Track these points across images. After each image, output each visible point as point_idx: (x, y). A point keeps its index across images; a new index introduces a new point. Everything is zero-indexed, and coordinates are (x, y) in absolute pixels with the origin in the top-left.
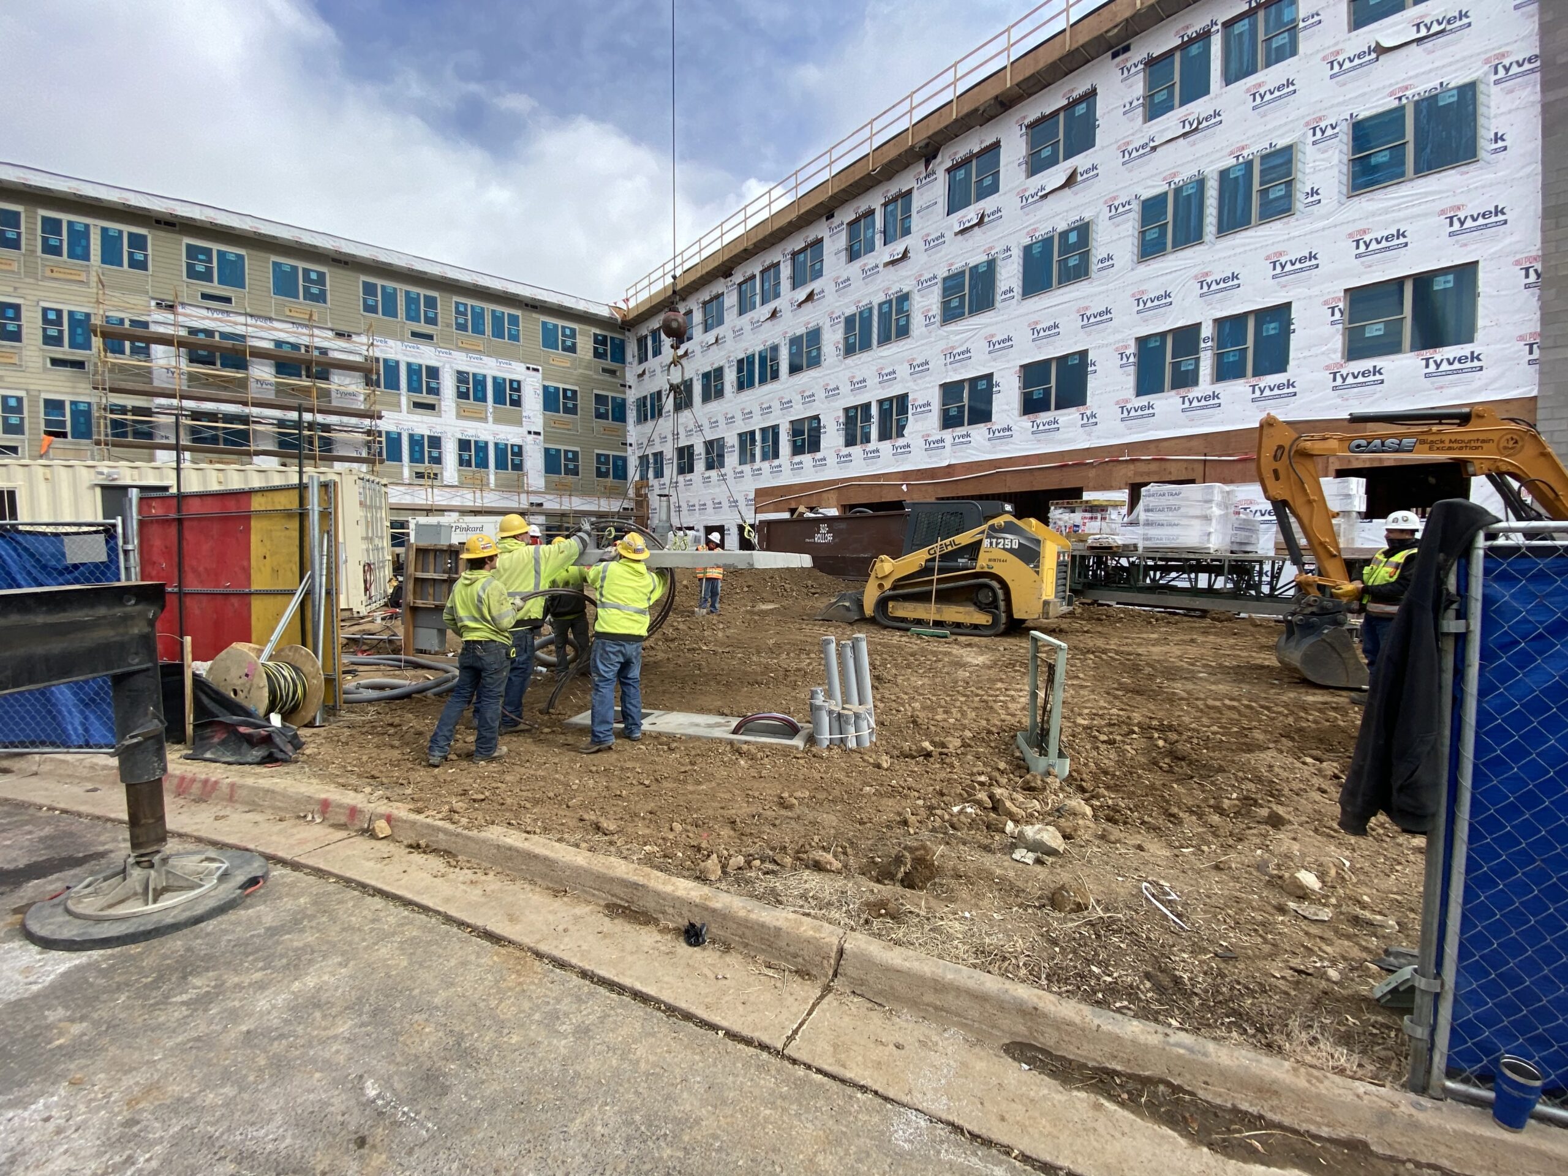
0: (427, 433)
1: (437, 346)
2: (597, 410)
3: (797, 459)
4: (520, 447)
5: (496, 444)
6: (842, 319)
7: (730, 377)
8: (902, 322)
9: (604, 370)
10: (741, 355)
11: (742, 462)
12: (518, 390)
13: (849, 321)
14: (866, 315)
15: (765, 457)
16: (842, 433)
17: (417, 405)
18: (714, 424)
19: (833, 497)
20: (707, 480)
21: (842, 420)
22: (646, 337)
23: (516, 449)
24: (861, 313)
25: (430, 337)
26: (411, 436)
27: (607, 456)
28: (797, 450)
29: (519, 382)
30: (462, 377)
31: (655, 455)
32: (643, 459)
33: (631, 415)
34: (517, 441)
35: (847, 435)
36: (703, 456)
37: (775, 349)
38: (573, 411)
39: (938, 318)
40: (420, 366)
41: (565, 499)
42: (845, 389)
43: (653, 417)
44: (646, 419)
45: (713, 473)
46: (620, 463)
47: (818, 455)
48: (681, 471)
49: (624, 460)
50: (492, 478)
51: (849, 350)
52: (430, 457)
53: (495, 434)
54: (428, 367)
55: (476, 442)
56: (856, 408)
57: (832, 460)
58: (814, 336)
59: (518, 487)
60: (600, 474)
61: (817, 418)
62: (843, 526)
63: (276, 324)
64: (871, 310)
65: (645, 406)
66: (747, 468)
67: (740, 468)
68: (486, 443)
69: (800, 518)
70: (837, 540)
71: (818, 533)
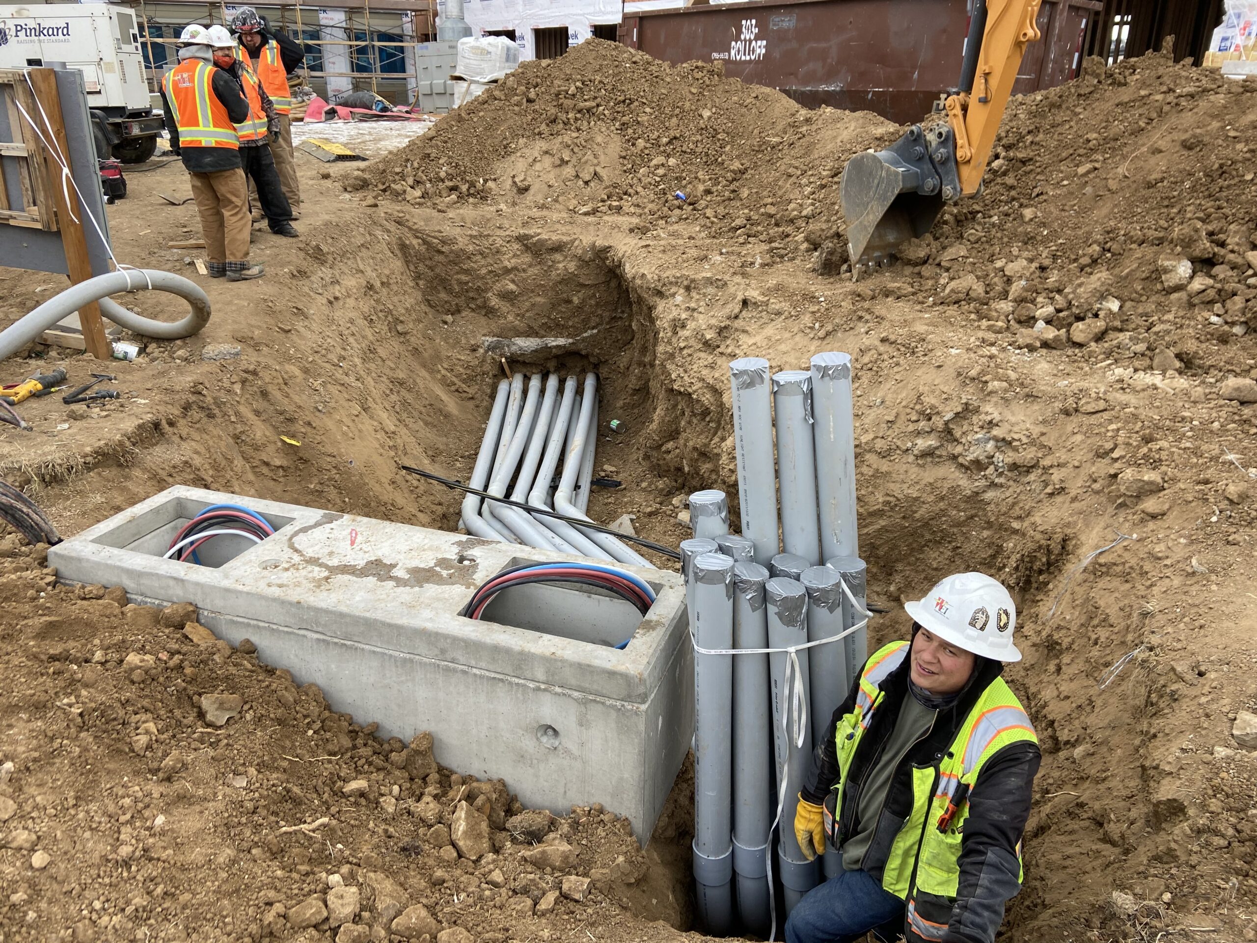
62: (786, 22)
69: (701, 7)
70: (777, 55)
71: (737, 38)
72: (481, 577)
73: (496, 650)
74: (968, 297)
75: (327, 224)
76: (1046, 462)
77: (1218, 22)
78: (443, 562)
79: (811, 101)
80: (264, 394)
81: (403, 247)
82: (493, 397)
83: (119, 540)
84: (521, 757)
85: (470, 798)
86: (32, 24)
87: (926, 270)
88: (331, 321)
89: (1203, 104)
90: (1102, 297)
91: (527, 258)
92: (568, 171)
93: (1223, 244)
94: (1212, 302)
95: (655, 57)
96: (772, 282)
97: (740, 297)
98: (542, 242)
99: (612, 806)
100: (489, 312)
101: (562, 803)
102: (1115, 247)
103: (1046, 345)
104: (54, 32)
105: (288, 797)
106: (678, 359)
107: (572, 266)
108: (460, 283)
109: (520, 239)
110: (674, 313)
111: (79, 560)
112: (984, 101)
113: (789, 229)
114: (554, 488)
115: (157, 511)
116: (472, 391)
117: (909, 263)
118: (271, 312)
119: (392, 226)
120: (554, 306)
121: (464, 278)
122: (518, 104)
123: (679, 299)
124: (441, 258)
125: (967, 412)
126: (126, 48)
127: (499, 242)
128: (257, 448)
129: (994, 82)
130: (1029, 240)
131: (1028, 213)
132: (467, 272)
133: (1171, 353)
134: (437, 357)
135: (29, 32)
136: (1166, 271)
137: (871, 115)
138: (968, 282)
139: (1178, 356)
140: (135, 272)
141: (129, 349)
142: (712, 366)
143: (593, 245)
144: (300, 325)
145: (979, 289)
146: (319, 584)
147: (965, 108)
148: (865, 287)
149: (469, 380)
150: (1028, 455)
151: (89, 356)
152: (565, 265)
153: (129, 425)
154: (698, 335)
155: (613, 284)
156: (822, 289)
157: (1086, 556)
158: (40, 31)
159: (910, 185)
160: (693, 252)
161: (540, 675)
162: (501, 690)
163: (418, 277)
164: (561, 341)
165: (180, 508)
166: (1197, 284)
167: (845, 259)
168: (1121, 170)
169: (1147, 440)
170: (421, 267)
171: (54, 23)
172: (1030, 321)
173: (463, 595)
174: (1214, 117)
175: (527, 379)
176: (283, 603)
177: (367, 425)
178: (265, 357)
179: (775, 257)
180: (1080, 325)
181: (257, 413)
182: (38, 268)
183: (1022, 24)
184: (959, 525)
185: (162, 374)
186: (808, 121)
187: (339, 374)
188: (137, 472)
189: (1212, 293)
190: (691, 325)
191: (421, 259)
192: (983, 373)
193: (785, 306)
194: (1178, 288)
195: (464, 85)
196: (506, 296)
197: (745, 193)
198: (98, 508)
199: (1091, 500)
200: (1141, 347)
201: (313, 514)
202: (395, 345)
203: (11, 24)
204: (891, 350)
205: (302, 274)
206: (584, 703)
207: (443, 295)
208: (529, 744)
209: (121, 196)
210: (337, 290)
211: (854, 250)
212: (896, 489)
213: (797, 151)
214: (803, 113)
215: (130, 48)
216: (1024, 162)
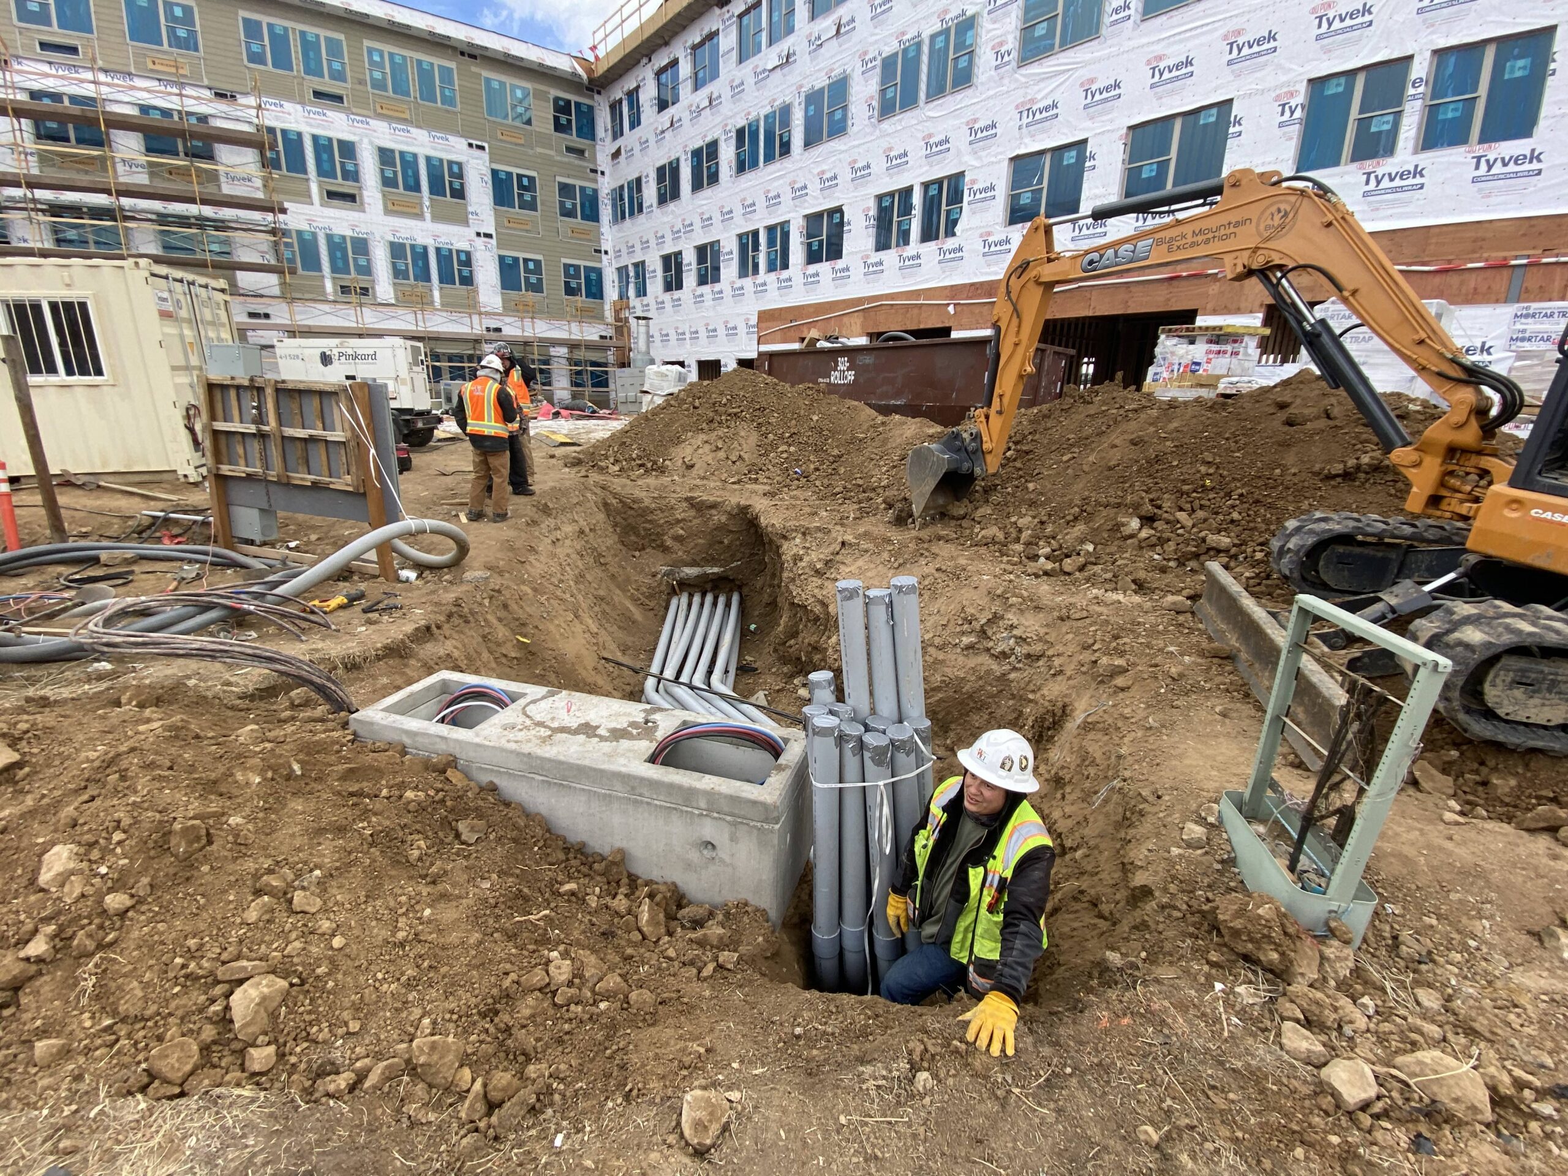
0: (348, 233)
1: (348, 111)
2: (562, 204)
3: (813, 268)
4: (468, 254)
5: (438, 250)
6: (878, 62)
7: (727, 154)
8: (963, 63)
9: (569, 149)
10: (741, 122)
11: (743, 273)
12: (460, 176)
13: (888, 64)
14: (911, 54)
15: (771, 268)
16: (872, 231)
17: (331, 195)
18: (707, 222)
19: (856, 322)
20: (699, 299)
21: (873, 212)
22: (620, 101)
23: (463, 257)
24: (905, 51)
25: (339, 99)
26: (329, 238)
27: (577, 268)
28: (813, 257)
29: (460, 165)
30: (385, 156)
31: (636, 265)
32: (622, 271)
33: (606, 212)
34: (463, 245)
35: (878, 236)
36: (694, 266)
37: (786, 111)
38: (532, 206)
39: (1014, 54)
40: (330, 140)
41: (527, 322)
42: (879, 165)
43: (632, 214)
44: (623, 217)
45: (706, 289)
46: (593, 276)
47: (840, 264)
48: (668, 288)
49: (599, 272)
50: (436, 294)
51: (886, 109)
52: (356, 265)
53: (436, 237)
54: (340, 141)
55: (413, 247)
56: (891, 194)
57: (857, 270)
58: (839, 88)
59: (471, 306)
60: (570, 291)
61: (839, 210)
62: (868, 360)
63: (139, 82)
64: (919, 45)
65: (622, 199)
66: (748, 282)
67: (739, 283)
68: (425, 248)
69: (811, 349)
70: (861, 380)
71: (835, 370)
72: (660, 735)
73: (671, 787)
74: (994, 541)
75: (553, 489)
76: (1050, 653)
77: (1151, 363)
78: (633, 724)
79: (885, 411)
80: (505, 606)
81: (606, 504)
82: (667, 608)
83: (400, 709)
84: (689, 866)
85: (651, 896)
86: (350, 351)
87: (965, 523)
88: (554, 555)
89: (1143, 416)
90: (1082, 542)
91: (692, 513)
92: (721, 454)
93: (1159, 507)
94: (1154, 545)
95: (781, 380)
96: (862, 530)
97: (840, 540)
98: (702, 502)
99: (754, 901)
100: (665, 549)
101: (718, 900)
102: (1089, 509)
103: (1046, 573)
104: (365, 357)
105: (520, 895)
106: (798, 582)
107: (724, 519)
108: (645, 529)
109: (687, 499)
110: (795, 550)
111: (372, 724)
112: (1000, 413)
113: (872, 495)
114: (710, 672)
115: (428, 689)
116: (652, 604)
117: (953, 518)
118: (512, 549)
119: (598, 491)
120: (710, 546)
121: (648, 526)
122: (687, 410)
123: (798, 541)
124: (632, 512)
125: (995, 618)
126: (415, 369)
127: (673, 501)
128: (499, 645)
129: (1006, 400)
130: (1032, 504)
131: (1031, 486)
132: (650, 522)
133: (1129, 579)
134: (628, 580)
135: (348, 357)
136: (1123, 525)
137: (925, 421)
138: (993, 531)
139: (1134, 581)
140: (418, 522)
141: (411, 575)
142: (821, 587)
143: (738, 505)
144: (532, 558)
145: (1000, 536)
146: (544, 740)
147: (987, 417)
148: (925, 534)
149: (650, 597)
150: (1037, 648)
151: (381, 579)
152: (718, 518)
153: (409, 628)
154: (811, 565)
155: (752, 531)
156: (896, 535)
157: (1079, 717)
158: (355, 357)
159: (953, 466)
160: (808, 510)
161: (703, 804)
162: (675, 817)
163: (615, 525)
164: (716, 570)
165: (445, 686)
166: (1144, 534)
167: (911, 515)
168: (1091, 458)
169: (1116, 637)
170: (618, 519)
171: (366, 352)
172: (1035, 558)
173: (647, 747)
174: (1151, 424)
175: (691, 596)
176: (518, 754)
177: (578, 628)
178: (506, 580)
179: (863, 514)
180: (1068, 560)
181: (500, 620)
182: (348, 518)
183: (1023, 364)
184: (993, 696)
185: (433, 592)
186: (883, 423)
187: (559, 593)
188: (413, 662)
189: (1154, 540)
190: (806, 559)
191: (618, 513)
192: (1005, 592)
193: (871, 546)
194: (1132, 536)
195: (649, 397)
196: (678, 539)
197: (842, 470)
198: (384, 687)
199: (1080, 679)
200: (1109, 575)
201: (540, 691)
202: (598, 572)
203: (335, 351)
204: (943, 576)
205: (535, 523)
206: (734, 824)
207: (633, 538)
208: (694, 856)
209: (408, 469)
210: (558, 534)
211: (916, 509)
212: (949, 671)
213: (876, 444)
214: (880, 418)
215: (419, 369)
216: (1027, 453)
